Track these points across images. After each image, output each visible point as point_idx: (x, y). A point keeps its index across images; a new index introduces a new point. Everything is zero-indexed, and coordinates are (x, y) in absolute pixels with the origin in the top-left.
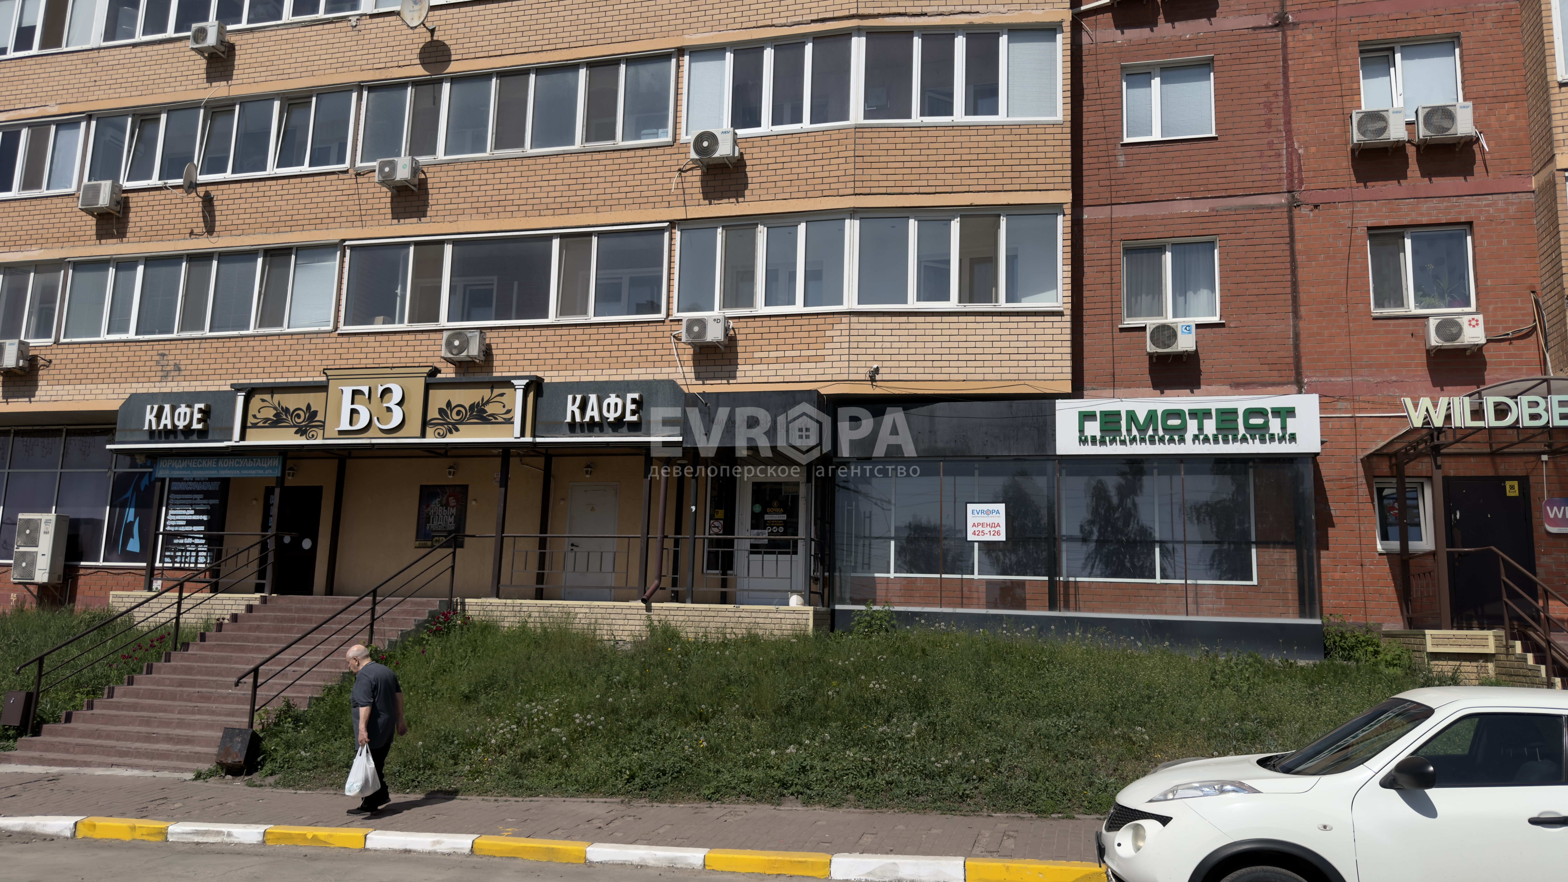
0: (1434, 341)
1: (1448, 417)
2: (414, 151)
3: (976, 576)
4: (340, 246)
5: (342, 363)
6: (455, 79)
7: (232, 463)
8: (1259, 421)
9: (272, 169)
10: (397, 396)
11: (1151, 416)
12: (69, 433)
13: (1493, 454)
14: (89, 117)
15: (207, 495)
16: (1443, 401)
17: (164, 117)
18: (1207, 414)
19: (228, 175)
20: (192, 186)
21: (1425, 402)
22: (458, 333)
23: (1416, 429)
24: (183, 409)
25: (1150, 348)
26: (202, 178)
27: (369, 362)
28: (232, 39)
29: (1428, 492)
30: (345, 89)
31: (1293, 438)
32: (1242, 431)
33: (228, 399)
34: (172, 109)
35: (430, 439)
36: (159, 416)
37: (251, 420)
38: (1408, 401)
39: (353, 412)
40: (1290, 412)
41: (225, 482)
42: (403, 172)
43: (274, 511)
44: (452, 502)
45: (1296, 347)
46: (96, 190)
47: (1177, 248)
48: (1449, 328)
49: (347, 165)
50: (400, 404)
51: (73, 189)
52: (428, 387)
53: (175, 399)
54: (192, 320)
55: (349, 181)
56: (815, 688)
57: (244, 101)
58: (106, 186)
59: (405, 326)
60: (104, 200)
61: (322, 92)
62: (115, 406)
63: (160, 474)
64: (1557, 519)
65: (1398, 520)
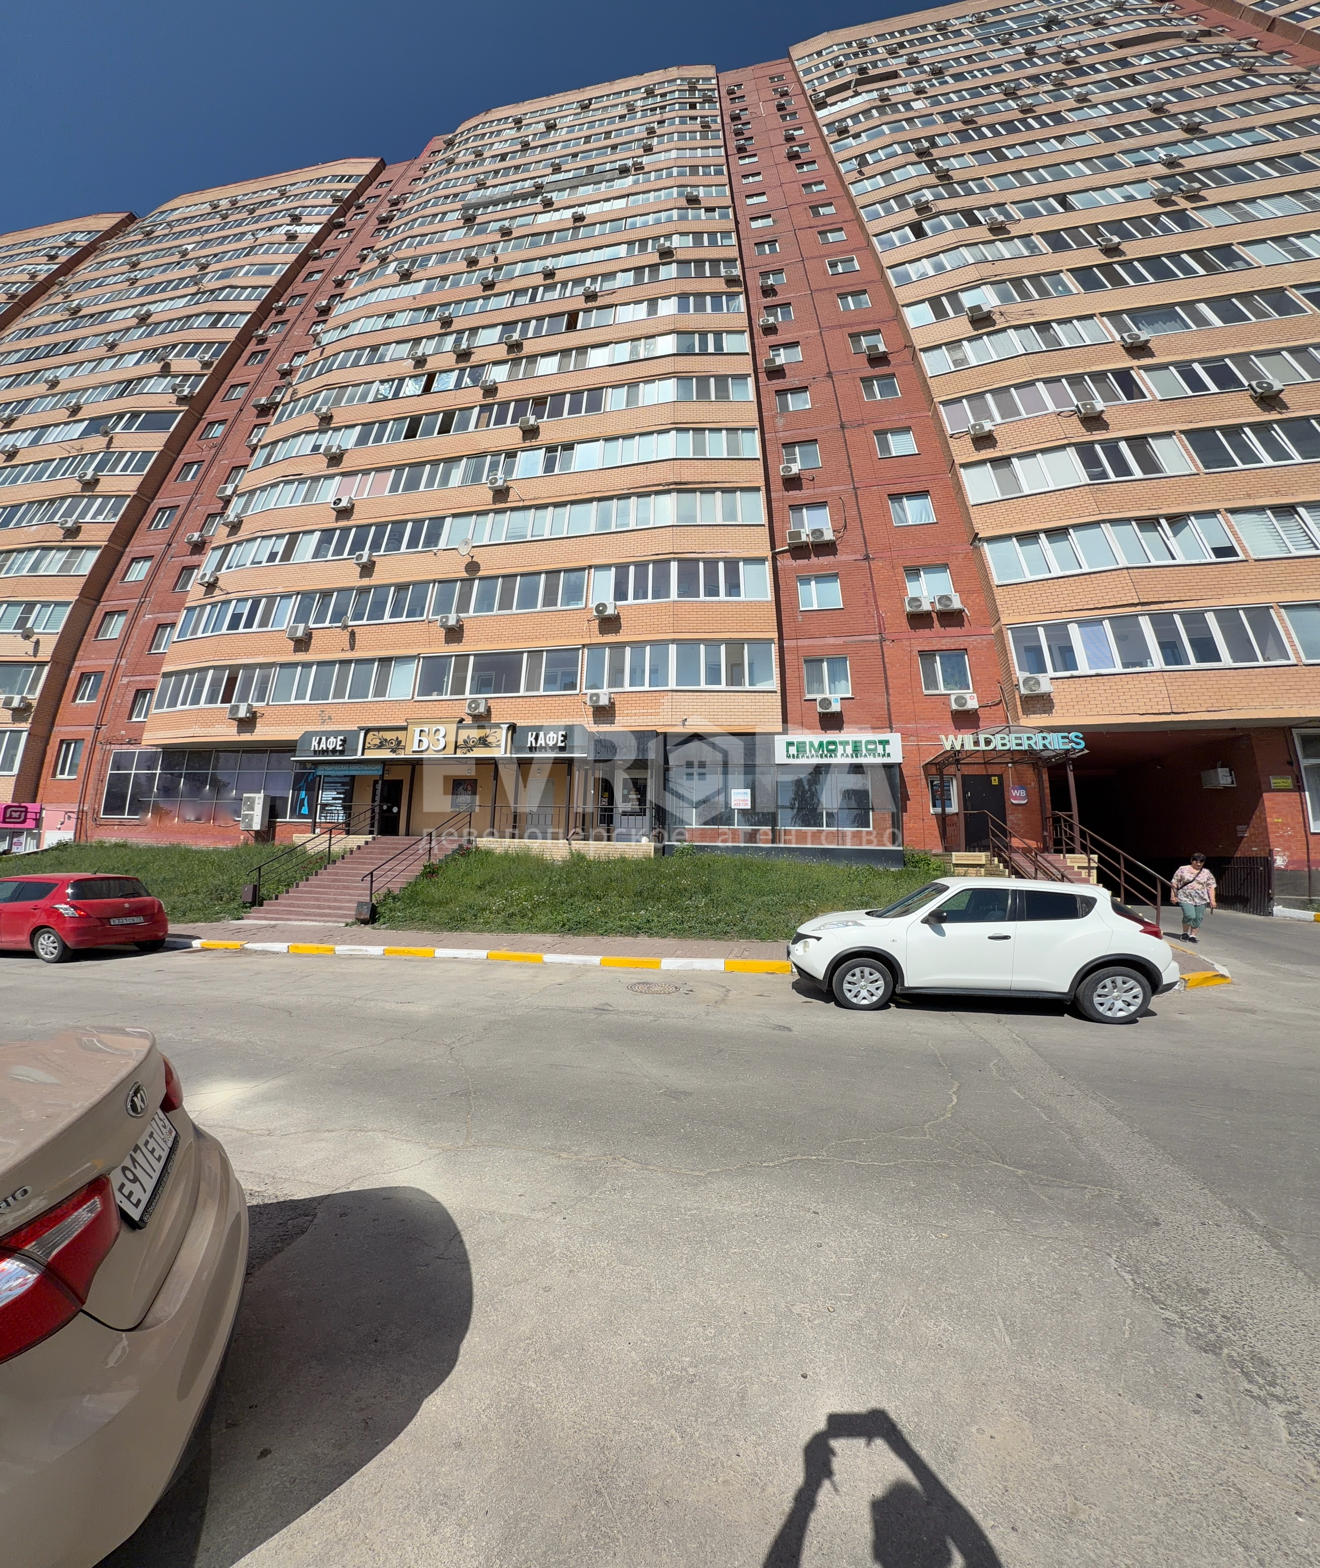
0: (954, 707)
1: (962, 745)
2: (457, 612)
3: (736, 827)
4: (417, 657)
5: (415, 716)
6: (481, 579)
7: (357, 767)
8: (873, 747)
9: (387, 619)
10: (442, 733)
11: (821, 744)
12: (271, 751)
13: (985, 763)
14: (298, 594)
15: (343, 784)
16: (960, 737)
17: (335, 594)
18: (847, 743)
19: (364, 622)
20: (345, 627)
21: (951, 737)
22: (474, 701)
23: (947, 751)
24: (332, 739)
25: (819, 710)
26: (350, 623)
27: (429, 716)
28: (374, 559)
29: (955, 782)
30: (428, 582)
31: (889, 755)
32: (864, 752)
33: (356, 734)
34: (340, 590)
35: (459, 755)
36: (319, 743)
37: (367, 745)
38: (943, 737)
39: (420, 741)
40: (887, 742)
41: (353, 777)
42: (452, 621)
43: (378, 792)
44: (469, 788)
45: (889, 709)
46: (296, 628)
47: (831, 661)
48: (960, 700)
49: (424, 617)
50: (444, 737)
51: (284, 628)
52: (458, 728)
53: (328, 734)
54: (339, 694)
55: (424, 626)
56: (654, 883)
57: (376, 587)
58: (301, 627)
59: (448, 697)
60: (300, 633)
61: (415, 584)
62: (296, 737)
63: (319, 773)
64: (1017, 796)
65: (940, 796)
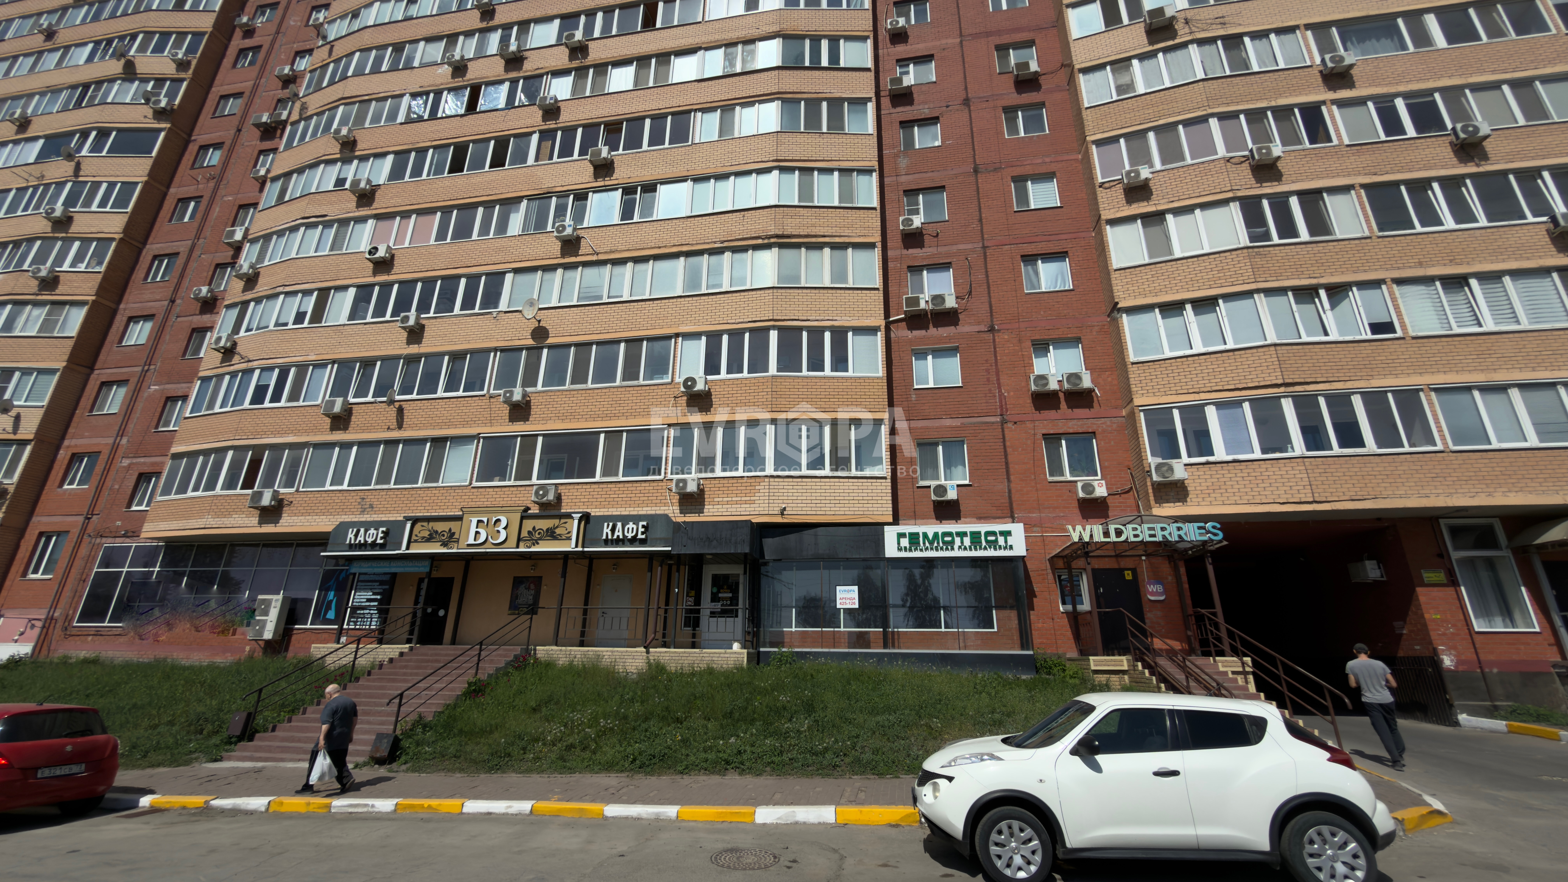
0: (1081, 494)
1: (1091, 536)
2: (524, 385)
3: (842, 629)
4: (477, 437)
5: (473, 504)
6: (551, 347)
7: (399, 563)
8: (993, 538)
9: (440, 393)
10: (504, 523)
11: (936, 535)
12: (298, 545)
13: (1117, 556)
14: (334, 362)
15: (382, 583)
16: (1088, 527)
17: (379, 363)
18: (964, 534)
19: (414, 396)
20: (391, 402)
21: (1079, 528)
22: (542, 487)
23: (1075, 543)
24: (372, 531)
25: (933, 497)
26: (398, 398)
27: (488, 504)
28: (424, 322)
29: (1085, 577)
30: (488, 351)
31: (1011, 547)
32: (984, 543)
33: (401, 525)
34: (384, 359)
35: (522, 549)
36: (356, 536)
37: (414, 538)
38: (1070, 527)
39: (477, 533)
40: (1009, 533)
41: (394, 575)
42: (517, 396)
43: (423, 593)
44: (532, 586)
45: (1010, 497)
46: (333, 403)
47: (944, 444)
48: (1088, 488)
49: (485, 392)
50: (505, 528)
51: (319, 402)
52: (522, 518)
53: (368, 525)
54: (384, 478)
55: (486, 401)
56: (747, 700)
57: (427, 356)
58: (339, 401)
59: (512, 483)
60: (337, 408)
61: (473, 352)
62: (329, 528)
63: (353, 570)
64: (1154, 592)
65: (1070, 593)
